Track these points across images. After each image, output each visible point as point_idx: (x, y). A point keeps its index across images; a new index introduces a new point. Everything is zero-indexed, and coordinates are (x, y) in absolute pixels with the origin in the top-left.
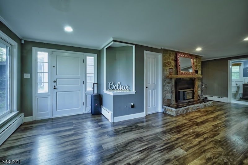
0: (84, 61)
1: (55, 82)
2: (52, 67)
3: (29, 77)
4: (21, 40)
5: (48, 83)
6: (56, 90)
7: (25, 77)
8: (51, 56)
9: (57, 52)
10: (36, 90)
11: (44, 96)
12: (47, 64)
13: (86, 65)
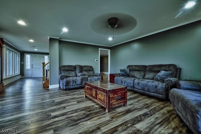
0: (44, 58)
1: (32, 65)
2: (31, 60)
3: (23, 63)
4: (21, 51)
5: (30, 65)
6: (33, 68)
7: (22, 63)
8: (31, 56)
9: (33, 55)
10: (26, 68)
11: (28, 70)
12: (29, 59)
13: (44, 59)
